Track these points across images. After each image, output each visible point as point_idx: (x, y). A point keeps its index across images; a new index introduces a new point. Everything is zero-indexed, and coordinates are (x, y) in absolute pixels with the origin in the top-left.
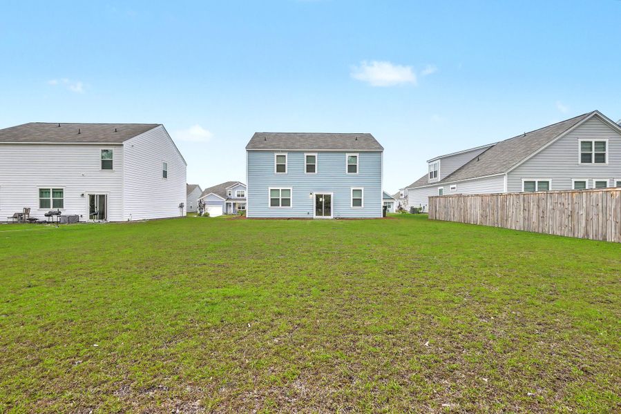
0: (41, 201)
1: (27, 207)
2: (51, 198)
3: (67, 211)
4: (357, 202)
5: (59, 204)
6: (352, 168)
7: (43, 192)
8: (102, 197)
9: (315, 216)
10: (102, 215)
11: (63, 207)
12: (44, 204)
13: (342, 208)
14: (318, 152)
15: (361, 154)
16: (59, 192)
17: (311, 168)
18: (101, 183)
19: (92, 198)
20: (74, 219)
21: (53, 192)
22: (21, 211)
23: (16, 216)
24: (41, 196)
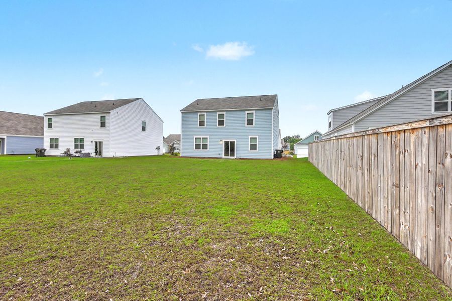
0: (75, 145)
1: (69, 148)
2: (79, 143)
3: (85, 151)
4: (253, 147)
5: (82, 147)
6: (250, 122)
7: (76, 140)
8: (101, 143)
9: (223, 156)
10: (100, 153)
11: (83, 148)
12: (76, 147)
13: (243, 151)
14: (226, 111)
15: (257, 111)
16: (82, 140)
17: (221, 123)
18: (100, 135)
19: (96, 143)
20: (88, 155)
21: (80, 140)
22: (66, 150)
23: (65, 153)
24: (75, 142)
